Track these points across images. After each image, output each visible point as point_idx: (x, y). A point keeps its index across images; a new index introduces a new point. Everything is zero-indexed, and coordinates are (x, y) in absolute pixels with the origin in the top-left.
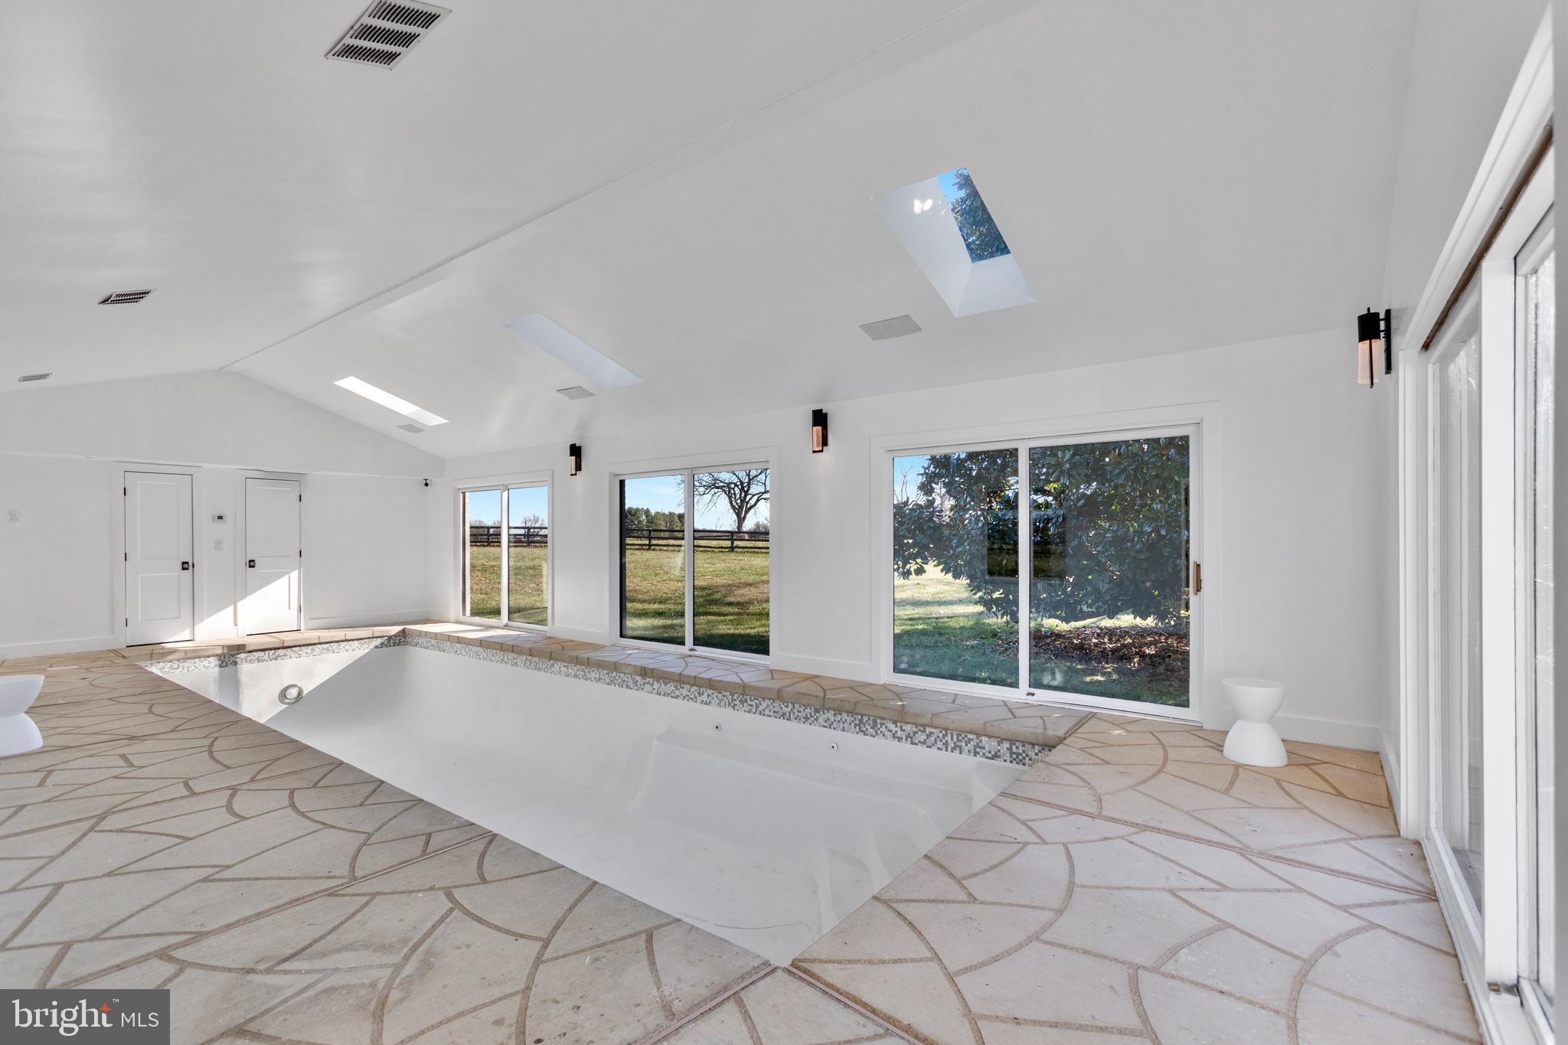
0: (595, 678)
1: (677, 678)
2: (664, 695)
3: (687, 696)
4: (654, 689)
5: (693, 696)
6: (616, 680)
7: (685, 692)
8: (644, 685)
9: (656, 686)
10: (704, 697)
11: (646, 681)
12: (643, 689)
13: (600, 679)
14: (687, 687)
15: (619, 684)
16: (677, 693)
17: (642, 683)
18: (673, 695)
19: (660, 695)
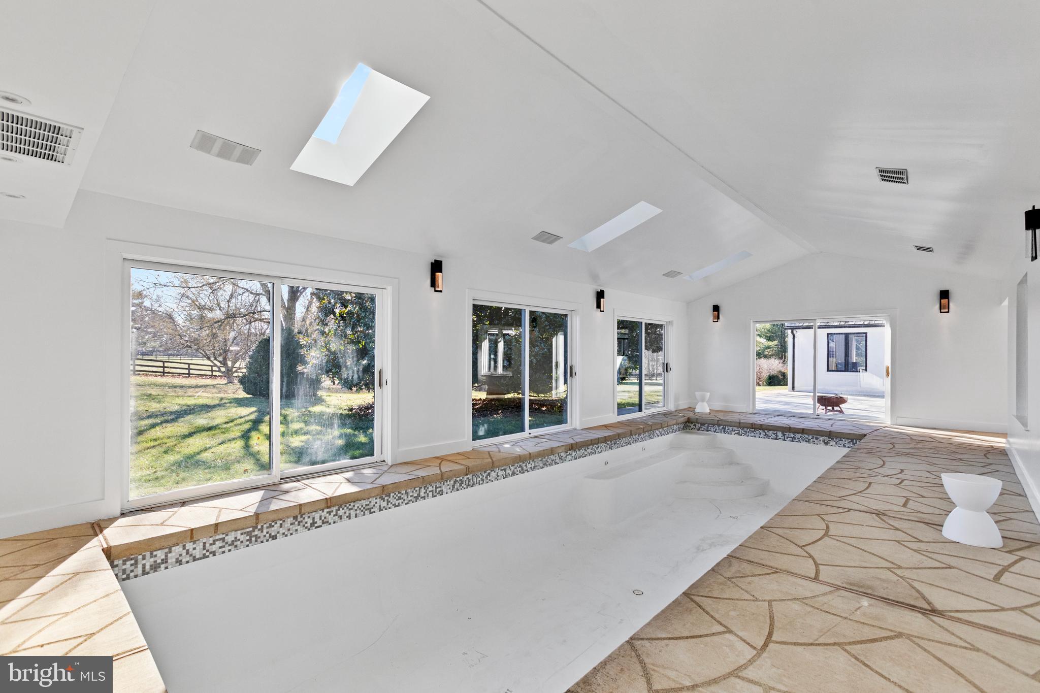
0: (531, 468)
1: (589, 442)
2: (579, 458)
3: (591, 452)
4: (573, 457)
5: (594, 452)
6: (548, 462)
7: (589, 451)
8: (566, 457)
9: (574, 454)
10: (599, 449)
11: (568, 454)
12: (565, 460)
13: (535, 467)
14: (590, 447)
15: (549, 464)
16: (586, 453)
17: (565, 456)
18: (583, 456)
19: (576, 459)
